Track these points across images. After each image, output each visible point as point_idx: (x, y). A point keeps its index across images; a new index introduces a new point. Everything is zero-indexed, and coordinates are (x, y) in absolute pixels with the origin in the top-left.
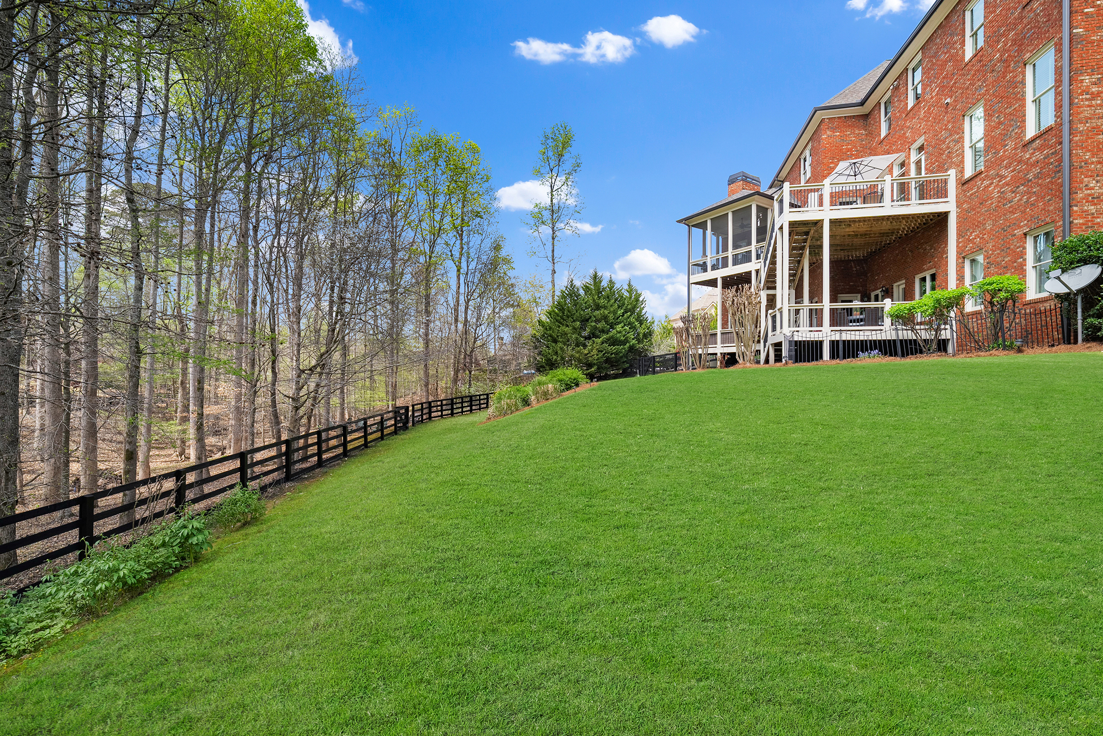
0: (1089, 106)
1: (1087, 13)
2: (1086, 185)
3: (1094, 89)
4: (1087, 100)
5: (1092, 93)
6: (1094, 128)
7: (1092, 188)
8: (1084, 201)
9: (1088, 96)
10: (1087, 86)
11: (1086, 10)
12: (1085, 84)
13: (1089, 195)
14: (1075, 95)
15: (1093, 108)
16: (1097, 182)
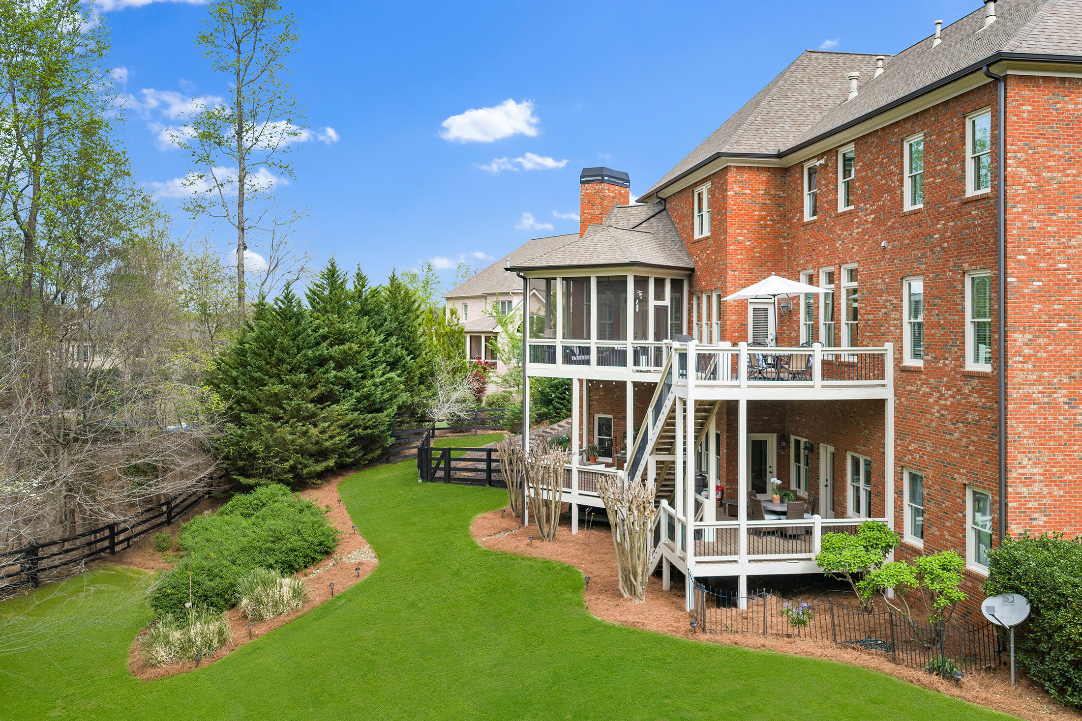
0: (1022, 370)
1: (1019, 261)
2: (1020, 463)
3: (1026, 351)
4: (1020, 362)
5: (1025, 355)
6: (1025, 396)
7: (1025, 467)
8: (1018, 481)
9: (1021, 359)
10: (1020, 347)
11: (1019, 257)
12: (1018, 344)
13: (1023, 475)
14: (1009, 356)
15: (1025, 373)
16: (1029, 459)
